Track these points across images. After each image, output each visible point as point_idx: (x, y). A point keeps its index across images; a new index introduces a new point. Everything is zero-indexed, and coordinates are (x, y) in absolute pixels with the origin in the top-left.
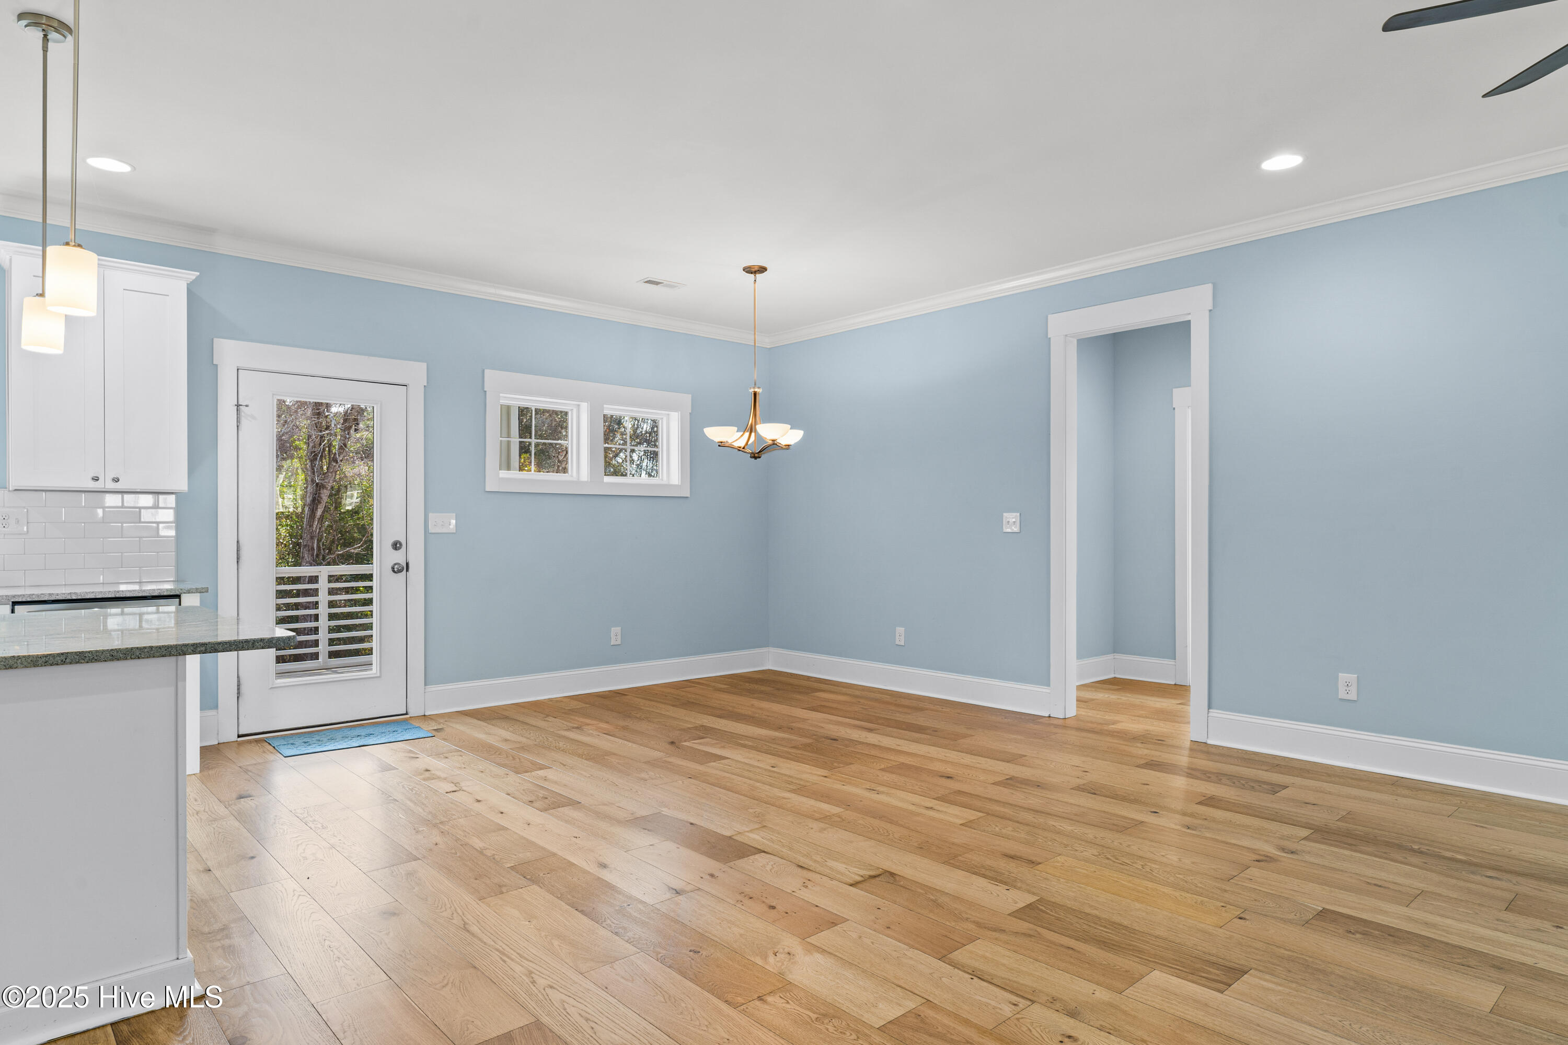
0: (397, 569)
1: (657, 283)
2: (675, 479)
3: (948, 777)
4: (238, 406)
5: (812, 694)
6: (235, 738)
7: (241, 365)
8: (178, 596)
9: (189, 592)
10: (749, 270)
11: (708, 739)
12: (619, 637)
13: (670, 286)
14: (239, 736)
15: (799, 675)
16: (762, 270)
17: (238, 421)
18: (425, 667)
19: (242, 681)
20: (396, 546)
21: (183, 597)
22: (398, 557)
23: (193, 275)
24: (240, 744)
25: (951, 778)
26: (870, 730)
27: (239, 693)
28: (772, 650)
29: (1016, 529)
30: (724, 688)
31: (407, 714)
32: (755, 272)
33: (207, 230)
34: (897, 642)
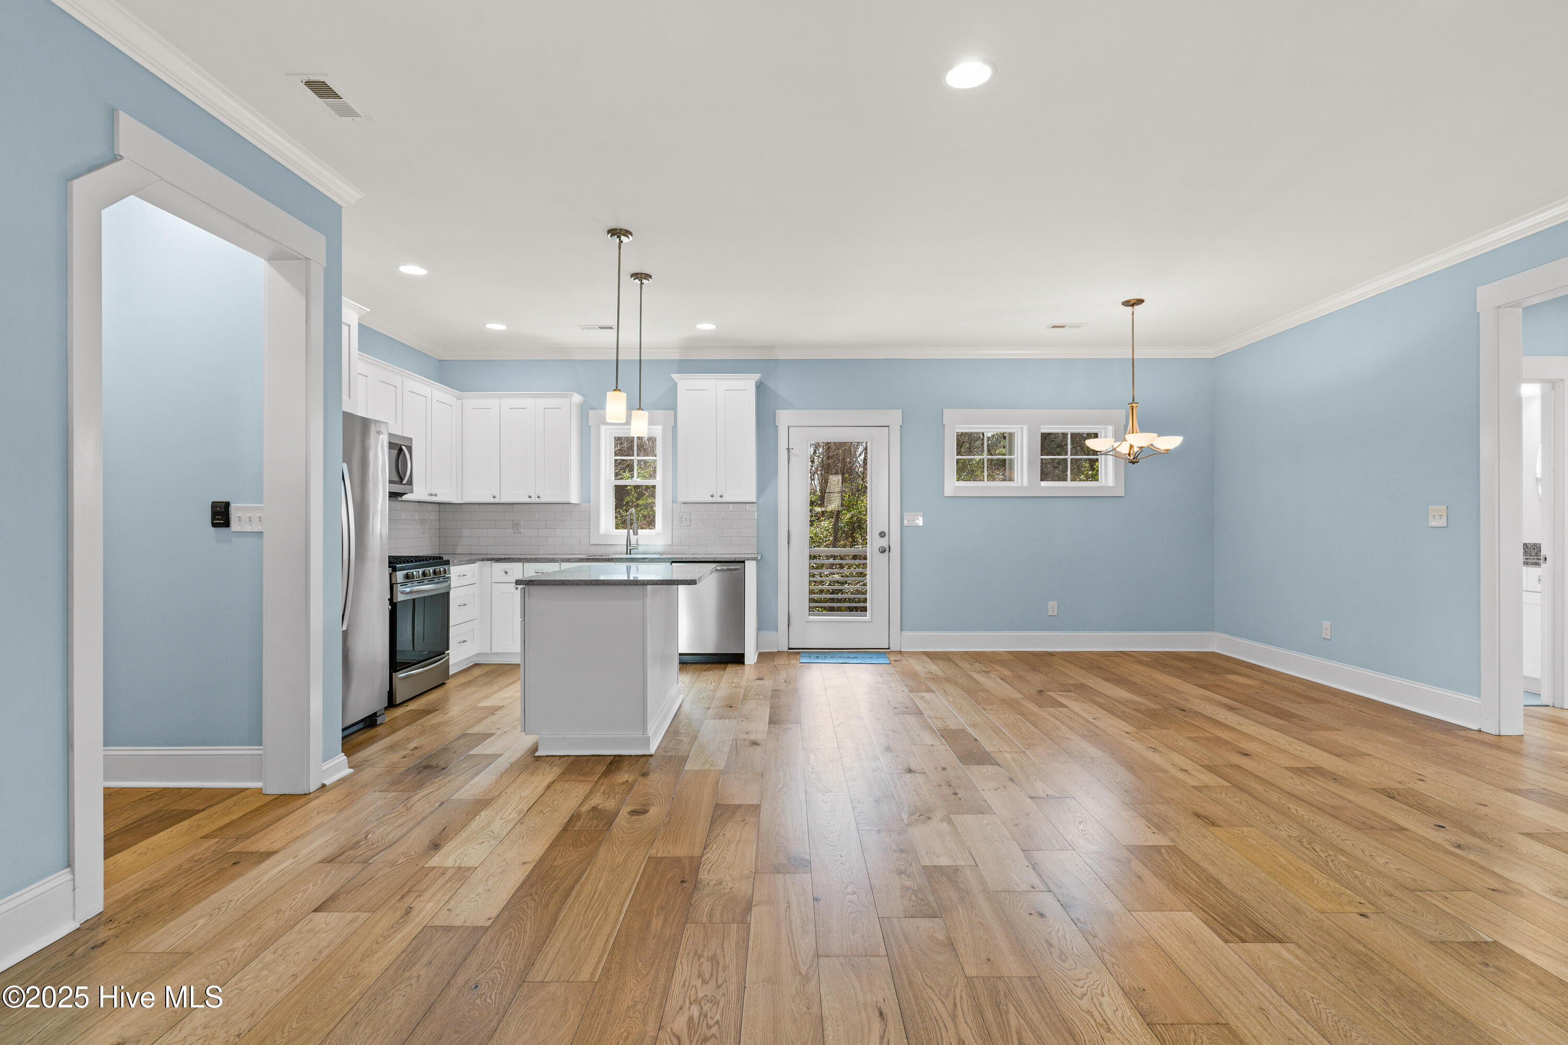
0: (883, 551)
1: (1063, 327)
2: (1111, 482)
3: (1245, 754)
4: (788, 449)
5: (1224, 676)
6: (786, 649)
7: (790, 424)
8: (744, 562)
9: (748, 559)
10: (1127, 303)
11: (1073, 693)
12: (1056, 609)
13: (1078, 326)
14: (789, 649)
15: (1236, 659)
16: (1140, 301)
17: (789, 459)
18: (901, 618)
19: (791, 615)
20: (882, 535)
21: (746, 562)
22: (883, 542)
23: (757, 376)
24: (790, 653)
25: (1248, 755)
26: (1231, 709)
27: (789, 622)
28: (1217, 634)
29: (1442, 523)
30: (1146, 661)
31: (889, 649)
32: (1133, 305)
33: (770, 347)
34: (1324, 636)
